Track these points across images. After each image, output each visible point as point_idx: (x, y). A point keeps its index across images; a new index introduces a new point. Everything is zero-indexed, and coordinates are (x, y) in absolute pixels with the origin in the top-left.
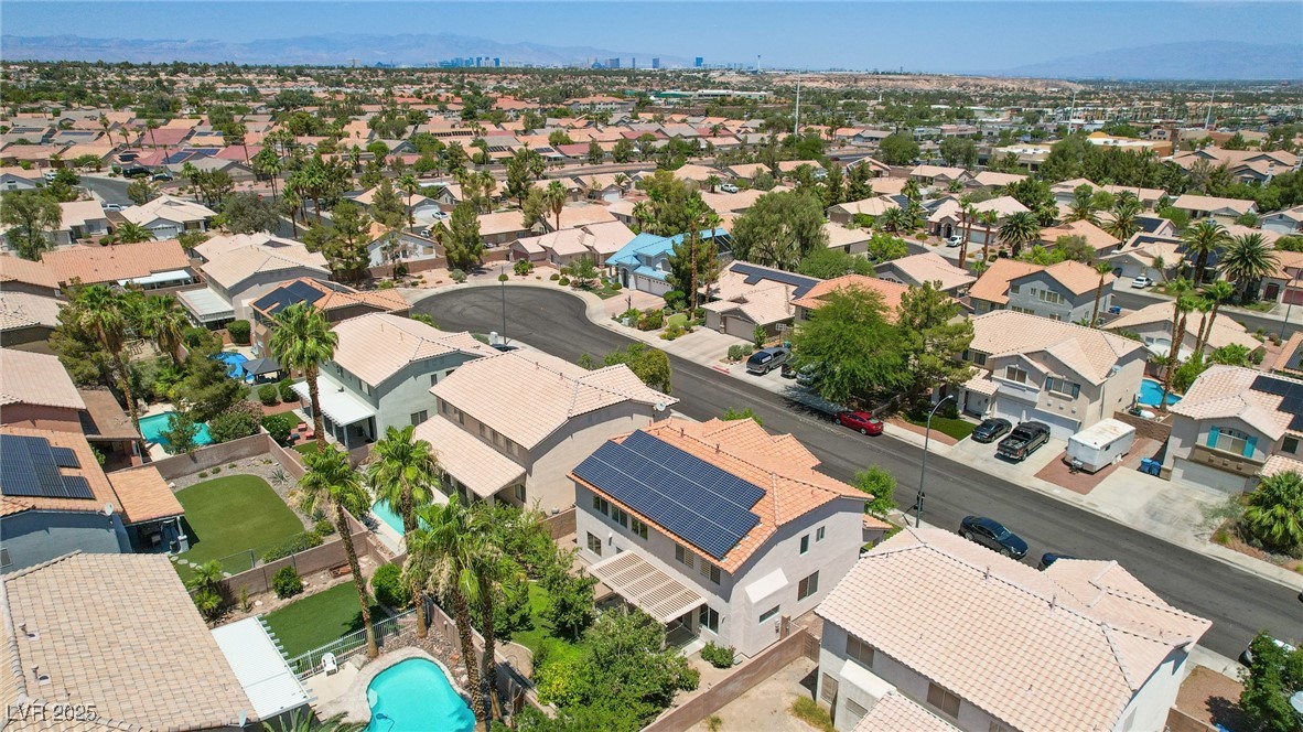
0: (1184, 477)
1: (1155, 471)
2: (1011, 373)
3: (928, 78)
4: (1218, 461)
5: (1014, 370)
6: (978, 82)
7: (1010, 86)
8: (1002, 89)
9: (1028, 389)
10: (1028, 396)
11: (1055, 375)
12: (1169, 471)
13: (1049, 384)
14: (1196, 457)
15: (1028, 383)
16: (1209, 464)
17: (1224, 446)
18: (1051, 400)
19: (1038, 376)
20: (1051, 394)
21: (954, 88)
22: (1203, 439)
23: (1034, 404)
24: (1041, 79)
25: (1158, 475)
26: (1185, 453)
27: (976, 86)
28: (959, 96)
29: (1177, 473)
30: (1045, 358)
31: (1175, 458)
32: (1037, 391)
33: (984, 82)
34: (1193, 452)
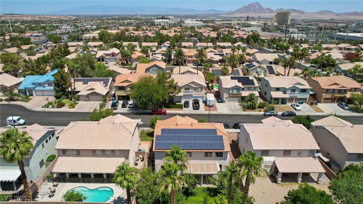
0: (228, 101)
1: (222, 102)
2: (186, 89)
3: (27, 16)
4: (234, 95)
5: (186, 88)
6: (44, 17)
7: (55, 18)
8: (53, 19)
9: (191, 92)
10: (191, 93)
11: (196, 87)
12: (225, 101)
13: (195, 89)
14: (230, 96)
15: (190, 90)
16: (233, 97)
17: (235, 92)
18: (196, 93)
19: (192, 88)
20: (196, 92)
21: (37, 19)
22: (231, 92)
23: (192, 95)
24: (63, 15)
25: (223, 103)
26: (227, 96)
27: (44, 18)
28: (39, 21)
29: (226, 101)
30: (193, 83)
31: (226, 98)
32: (193, 92)
33: (47, 17)
34: (229, 95)
